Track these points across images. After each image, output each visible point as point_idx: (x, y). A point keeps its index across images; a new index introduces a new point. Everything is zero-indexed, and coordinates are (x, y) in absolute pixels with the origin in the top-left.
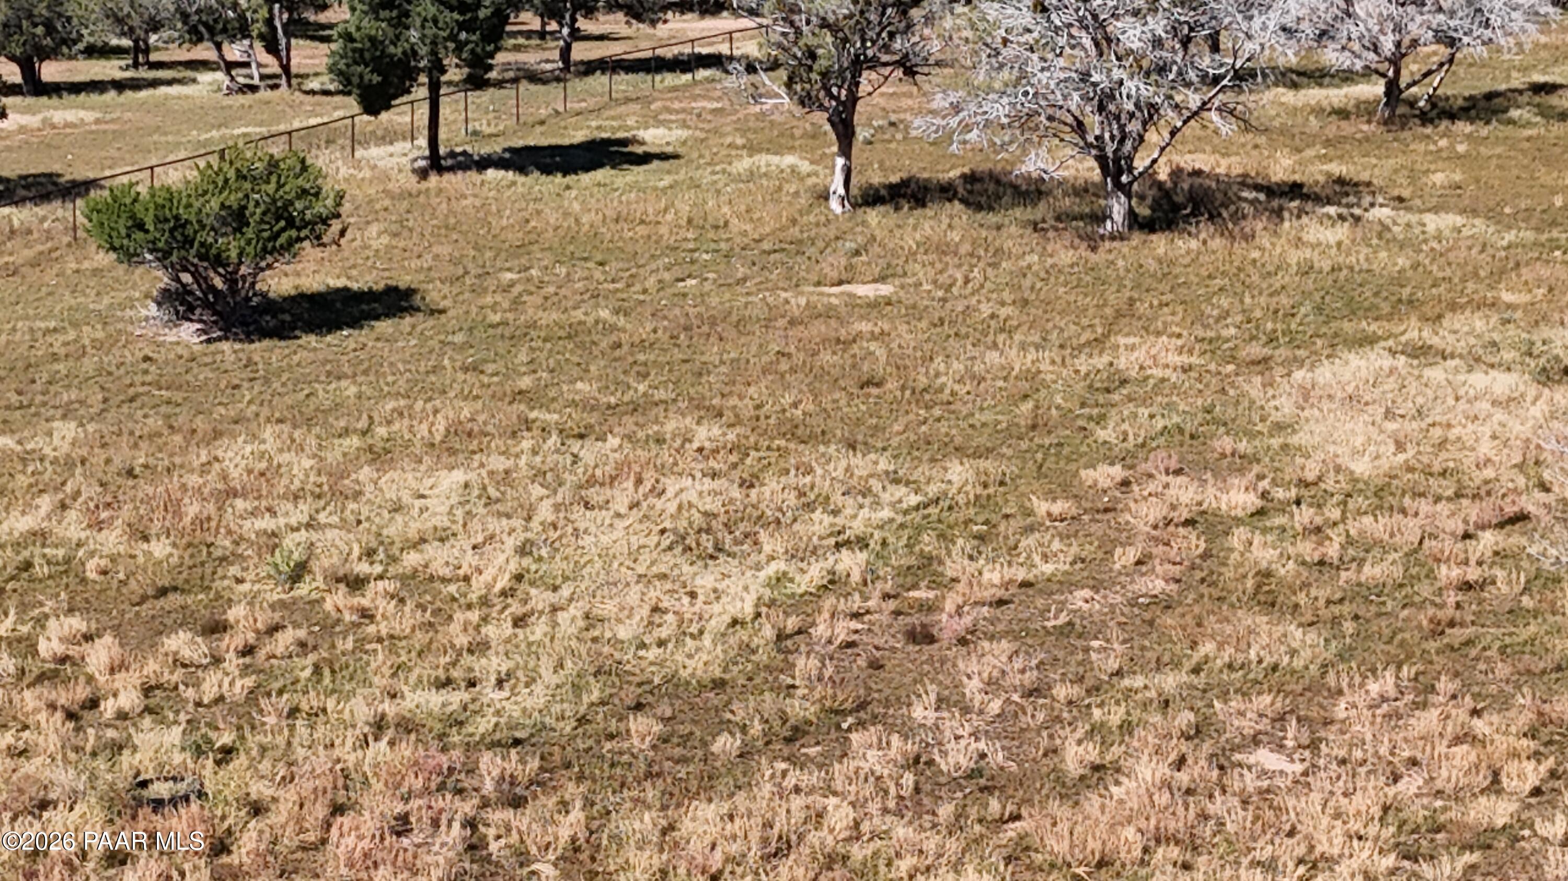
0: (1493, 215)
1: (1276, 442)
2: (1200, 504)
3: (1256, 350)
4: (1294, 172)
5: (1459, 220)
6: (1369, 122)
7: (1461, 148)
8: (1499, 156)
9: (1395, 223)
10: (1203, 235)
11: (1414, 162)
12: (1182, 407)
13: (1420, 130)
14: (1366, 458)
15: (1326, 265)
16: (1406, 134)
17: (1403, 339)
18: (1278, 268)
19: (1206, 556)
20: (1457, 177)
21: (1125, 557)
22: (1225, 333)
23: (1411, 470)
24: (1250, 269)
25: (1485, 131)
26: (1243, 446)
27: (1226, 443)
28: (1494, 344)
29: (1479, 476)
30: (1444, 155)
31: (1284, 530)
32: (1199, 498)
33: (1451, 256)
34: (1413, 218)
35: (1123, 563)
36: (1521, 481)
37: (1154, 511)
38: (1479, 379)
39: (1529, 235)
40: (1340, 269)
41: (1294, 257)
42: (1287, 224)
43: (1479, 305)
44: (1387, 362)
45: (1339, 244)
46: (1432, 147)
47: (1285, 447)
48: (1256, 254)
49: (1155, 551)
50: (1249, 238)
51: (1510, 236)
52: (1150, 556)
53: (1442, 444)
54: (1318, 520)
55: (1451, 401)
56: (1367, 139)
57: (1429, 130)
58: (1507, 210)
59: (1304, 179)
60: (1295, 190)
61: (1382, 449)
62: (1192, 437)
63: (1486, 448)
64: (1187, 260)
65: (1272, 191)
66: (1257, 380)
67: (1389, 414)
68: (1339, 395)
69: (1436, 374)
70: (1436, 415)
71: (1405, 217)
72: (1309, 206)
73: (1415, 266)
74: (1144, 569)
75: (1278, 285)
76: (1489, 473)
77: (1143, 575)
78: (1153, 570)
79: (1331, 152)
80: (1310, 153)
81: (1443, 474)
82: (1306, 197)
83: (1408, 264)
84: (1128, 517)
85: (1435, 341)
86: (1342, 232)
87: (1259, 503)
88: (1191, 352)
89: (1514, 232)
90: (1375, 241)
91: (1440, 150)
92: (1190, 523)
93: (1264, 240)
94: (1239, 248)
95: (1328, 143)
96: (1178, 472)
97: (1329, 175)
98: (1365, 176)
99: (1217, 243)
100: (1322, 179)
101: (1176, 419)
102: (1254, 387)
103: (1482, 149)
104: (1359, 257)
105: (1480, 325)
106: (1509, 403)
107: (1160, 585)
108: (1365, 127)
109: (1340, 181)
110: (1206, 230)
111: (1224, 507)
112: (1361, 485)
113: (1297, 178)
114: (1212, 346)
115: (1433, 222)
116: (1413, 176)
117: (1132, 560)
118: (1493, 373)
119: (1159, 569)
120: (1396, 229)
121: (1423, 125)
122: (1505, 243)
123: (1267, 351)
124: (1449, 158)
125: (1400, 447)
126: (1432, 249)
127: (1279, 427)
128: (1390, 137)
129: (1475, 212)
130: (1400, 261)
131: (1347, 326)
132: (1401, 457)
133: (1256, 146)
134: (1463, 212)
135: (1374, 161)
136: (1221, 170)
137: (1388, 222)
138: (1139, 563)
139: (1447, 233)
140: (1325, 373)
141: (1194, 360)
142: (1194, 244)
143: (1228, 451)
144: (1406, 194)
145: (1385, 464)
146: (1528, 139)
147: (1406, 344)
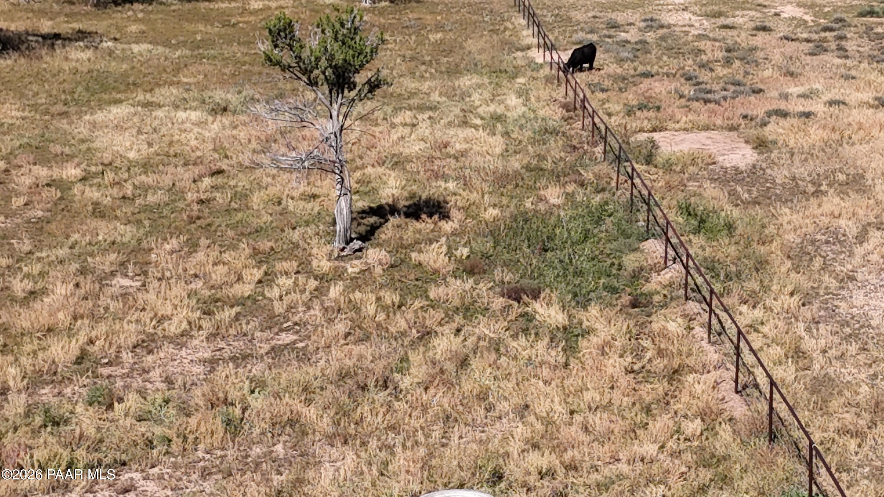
0: (167, 44)
1: (83, 147)
2: (52, 176)
3: (60, 107)
4: (53, 28)
5: (150, 47)
6: (86, 5)
7: (140, 15)
8: (161, 19)
9: (116, 48)
10: (13, 57)
11: (117, 23)
12: (27, 135)
13: (116, 9)
14: (133, 151)
15: (85, 70)
16: (108, 11)
17: (137, 99)
18: (59, 72)
19: (61, 198)
20: (144, 28)
21: (18, 202)
22: (40, 101)
23: (158, 155)
24: (44, 73)
25: (150, 8)
26: (67, 150)
27: (57, 149)
28: (185, 99)
29: (194, 155)
30: (132, 19)
31: (100, 186)
32: (50, 174)
33: (150, 63)
34: (126, 46)
35: (17, 204)
36: (216, 156)
37: (28, 181)
38: (181, 115)
39: (188, 52)
40: (93, 71)
41: (66, 66)
42: (58, 51)
43: (171, 84)
44: (132, 110)
45: (89, 60)
46: (126, 16)
47: (89, 149)
48: (45, 66)
49: (34, 198)
50: (40, 58)
51: (178, 53)
52: (32, 202)
53: (171, 144)
54: (117, 180)
55: (170, 125)
56: (88, 13)
57: (120, 8)
58: (173, 42)
59: (60, 32)
60: (57, 36)
61: (141, 147)
62: (37, 148)
63: (193, 143)
64: (8, 70)
65: (44, 37)
66: (65, 121)
67: (139, 132)
68: (111, 125)
69: (160, 113)
70: (164, 130)
71: (119, 46)
72: (67, 42)
73: (133, 68)
74: (29, 207)
75: (61, 79)
76: (199, 154)
77: (30, 209)
78: (34, 207)
79: (70, 20)
80: (58, 20)
81: (175, 156)
82: (65, 39)
83: (129, 67)
84: (13, 185)
85: (154, 99)
86: (89, 54)
87: (84, 174)
88: (24, 110)
89: (180, 51)
90: (108, 58)
91: (129, 17)
92: (48, 185)
93: (48, 59)
94: (35, 64)
95: (66, 15)
96: (35, 164)
97: (73, 29)
98: (93, 29)
99: (22, 61)
100: (70, 31)
101: (25, 140)
102: (64, 124)
103: (151, 16)
104: (101, 65)
105: (174, 91)
106: (199, 124)
107: (40, 213)
108: (85, 8)
109: (80, 31)
110: (15, 55)
111: (64, 177)
112: (134, 164)
113: (56, 31)
114: (35, 107)
115: (136, 48)
116: (118, 28)
117: (23, 203)
118: (188, 112)
119: (37, 206)
120: (117, 52)
121: (116, 6)
122: (176, 56)
123: (65, 109)
124: (135, 21)
125: (150, 145)
126: (139, 60)
127: (83, 141)
128: (100, 12)
129: (158, 44)
130: (124, 66)
131: (106, 97)
132: (152, 150)
133: (28, 18)
134: (150, 43)
135: (96, 22)
136: (13, 28)
137: (113, 48)
138: (26, 204)
139: (145, 53)
140: (100, 116)
141: (26, 114)
142: (9, 62)
143: (59, 152)
144: (118, 36)
145: (144, 153)
146: (174, 11)
147: (139, 101)
